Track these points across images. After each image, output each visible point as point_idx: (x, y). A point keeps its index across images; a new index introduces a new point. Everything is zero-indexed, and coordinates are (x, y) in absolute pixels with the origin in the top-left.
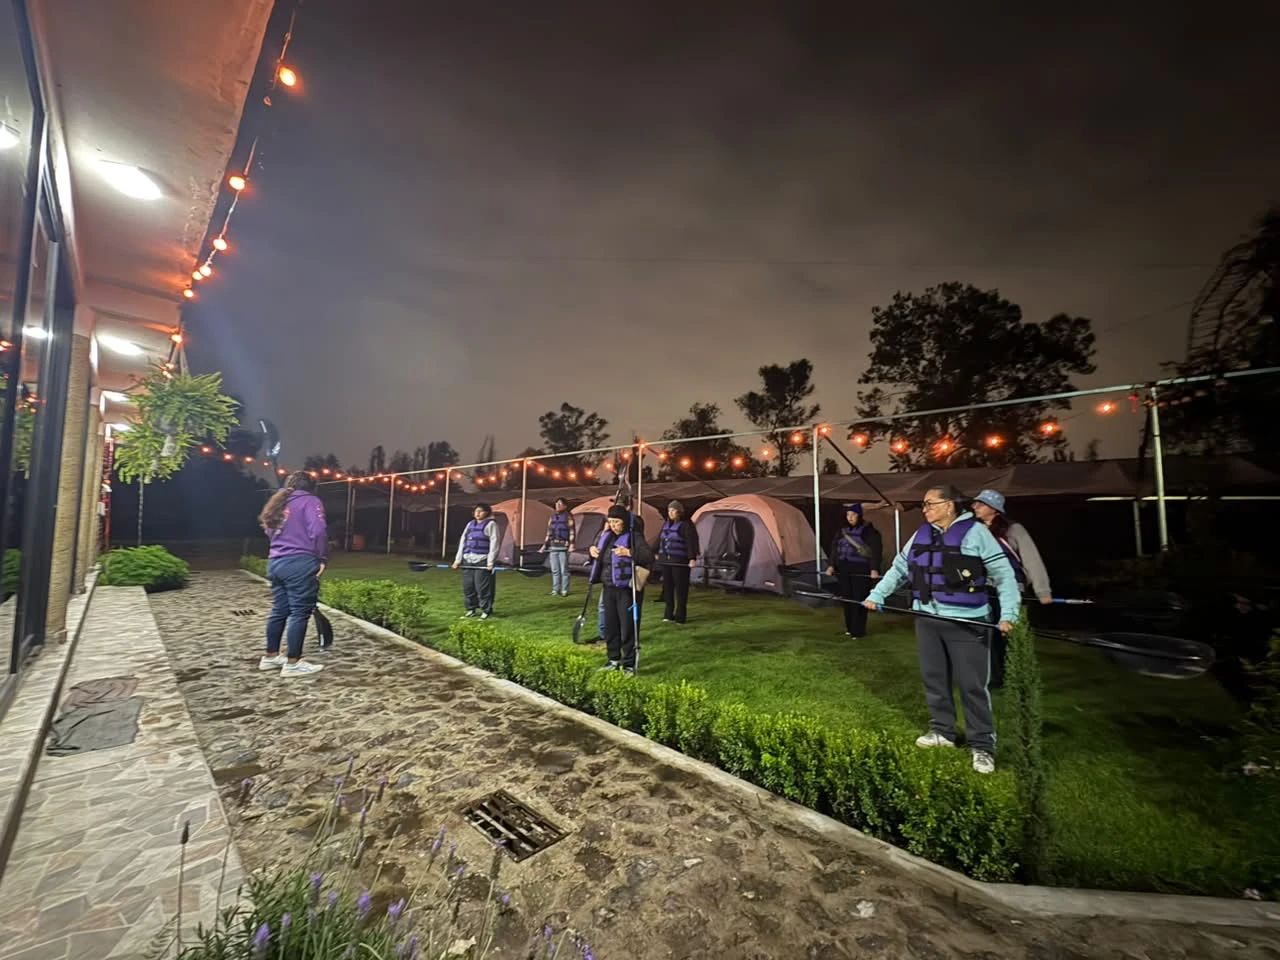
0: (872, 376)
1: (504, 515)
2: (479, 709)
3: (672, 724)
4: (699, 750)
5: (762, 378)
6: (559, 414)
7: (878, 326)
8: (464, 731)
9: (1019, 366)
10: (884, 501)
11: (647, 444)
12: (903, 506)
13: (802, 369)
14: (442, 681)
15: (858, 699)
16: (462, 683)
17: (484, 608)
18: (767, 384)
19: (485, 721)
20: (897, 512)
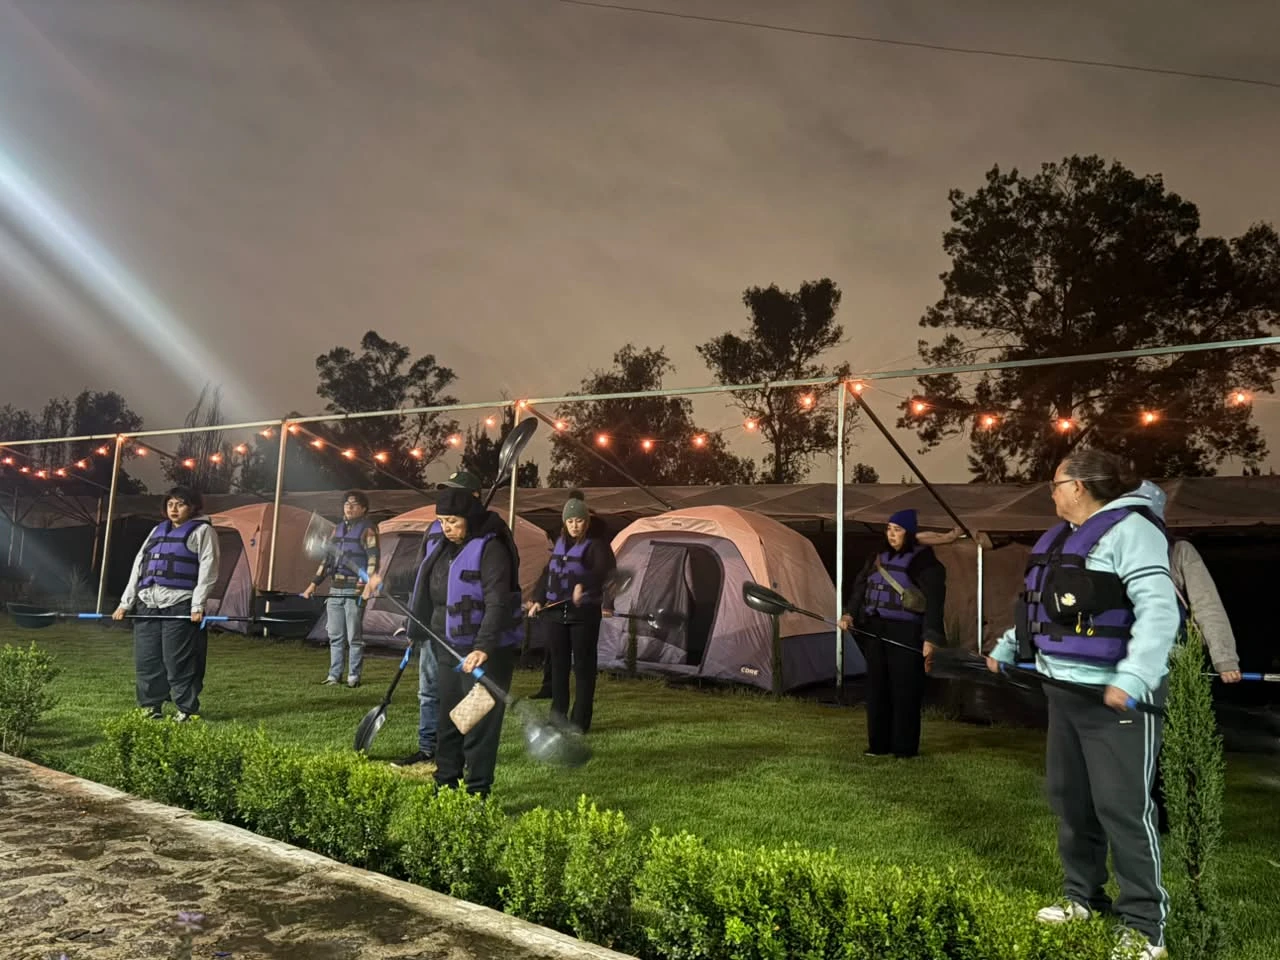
0: (945, 313)
1: (236, 533)
2: (157, 871)
3: (554, 886)
4: (608, 931)
5: (750, 310)
6: (358, 354)
7: (958, 225)
8: (122, 909)
9: (1192, 312)
10: (958, 529)
11: (530, 401)
12: (991, 539)
13: (820, 299)
14: (80, 825)
15: (904, 850)
16: (123, 827)
17: (179, 702)
18: (756, 322)
19: (170, 891)
20: (980, 550)
